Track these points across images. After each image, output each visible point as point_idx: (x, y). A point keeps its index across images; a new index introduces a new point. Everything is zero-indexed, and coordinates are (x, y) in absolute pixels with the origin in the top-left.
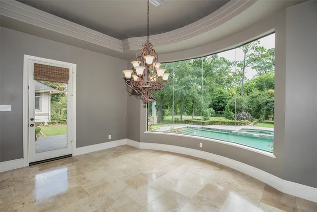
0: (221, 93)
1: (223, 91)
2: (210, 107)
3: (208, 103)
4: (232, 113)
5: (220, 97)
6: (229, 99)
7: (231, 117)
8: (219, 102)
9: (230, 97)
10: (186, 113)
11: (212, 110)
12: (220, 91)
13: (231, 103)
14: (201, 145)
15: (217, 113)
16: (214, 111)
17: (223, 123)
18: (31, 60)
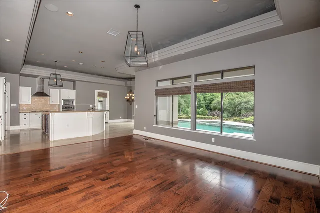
18: (97, 92)
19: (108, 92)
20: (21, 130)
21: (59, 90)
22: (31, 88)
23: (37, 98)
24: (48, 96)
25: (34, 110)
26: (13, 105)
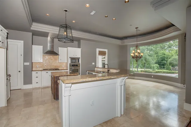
0: (165, 55)
1: (166, 53)
2: (156, 63)
3: (155, 61)
4: (171, 67)
5: (163, 57)
6: (170, 58)
7: (170, 69)
8: (162, 60)
9: (170, 57)
10: (139, 67)
11: (157, 65)
12: (163, 53)
13: (171, 61)
14: (153, 76)
15: (161, 67)
16: (159, 66)
17: (164, 72)
18: (98, 50)
19: (106, 50)
20: (33, 89)
21: (66, 49)
22: (42, 47)
23: (47, 57)
24: (57, 54)
25: (46, 68)
26: (26, 64)
